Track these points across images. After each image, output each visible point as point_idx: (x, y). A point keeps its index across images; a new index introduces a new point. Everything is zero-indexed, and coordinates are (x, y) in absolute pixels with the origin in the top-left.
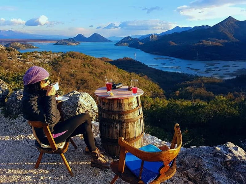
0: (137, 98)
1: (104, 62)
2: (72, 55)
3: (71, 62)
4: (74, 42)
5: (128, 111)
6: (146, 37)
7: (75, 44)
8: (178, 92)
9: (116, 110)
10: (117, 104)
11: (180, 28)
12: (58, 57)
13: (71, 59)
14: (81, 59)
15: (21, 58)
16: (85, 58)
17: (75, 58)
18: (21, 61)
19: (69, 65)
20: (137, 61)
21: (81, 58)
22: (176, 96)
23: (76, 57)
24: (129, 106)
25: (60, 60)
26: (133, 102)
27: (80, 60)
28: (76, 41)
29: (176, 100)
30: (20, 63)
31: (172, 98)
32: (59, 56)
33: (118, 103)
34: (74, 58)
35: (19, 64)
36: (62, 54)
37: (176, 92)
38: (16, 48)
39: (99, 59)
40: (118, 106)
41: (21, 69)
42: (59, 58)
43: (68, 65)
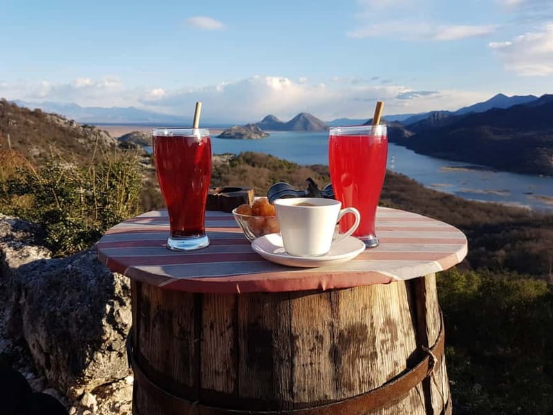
0: (415, 288)
1: (318, 175)
2: (251, 160)
3: (247, 174)
4: (257, 132)
5: (324, 402)
6: (421, 119)
7: (259, 137)
8: (502, 252)
9: (220, 384)
10: (228, 334)
11: (506, 97)
12: (221, 163)
13: (248, 167)
14: (269, 168)
15: (147, 164)
16: (277, 165)
17: (256, 165)
18: (148, 170)
19: (243, 182)
20: (396, 173)
21: (268, 166)
22: (497, 262)
23: (258, 163)
24: (335, 356)
25: (226, 171)
26: (379, 322)
27: (267, 171)
28: (260, 130)
29: (496, 273)
30: (145, 174)
31: (485, 267)
32: (224, 162)
33: (235, 324)
34: (253, 166)
35: (143, 176)
36: (231, 156)
37: (497, 253)
38: (140, 143)
39: (307, 167)
40: (235, 352)
41: (146, 186)
42: (223, 166)
43: (241, 180)
